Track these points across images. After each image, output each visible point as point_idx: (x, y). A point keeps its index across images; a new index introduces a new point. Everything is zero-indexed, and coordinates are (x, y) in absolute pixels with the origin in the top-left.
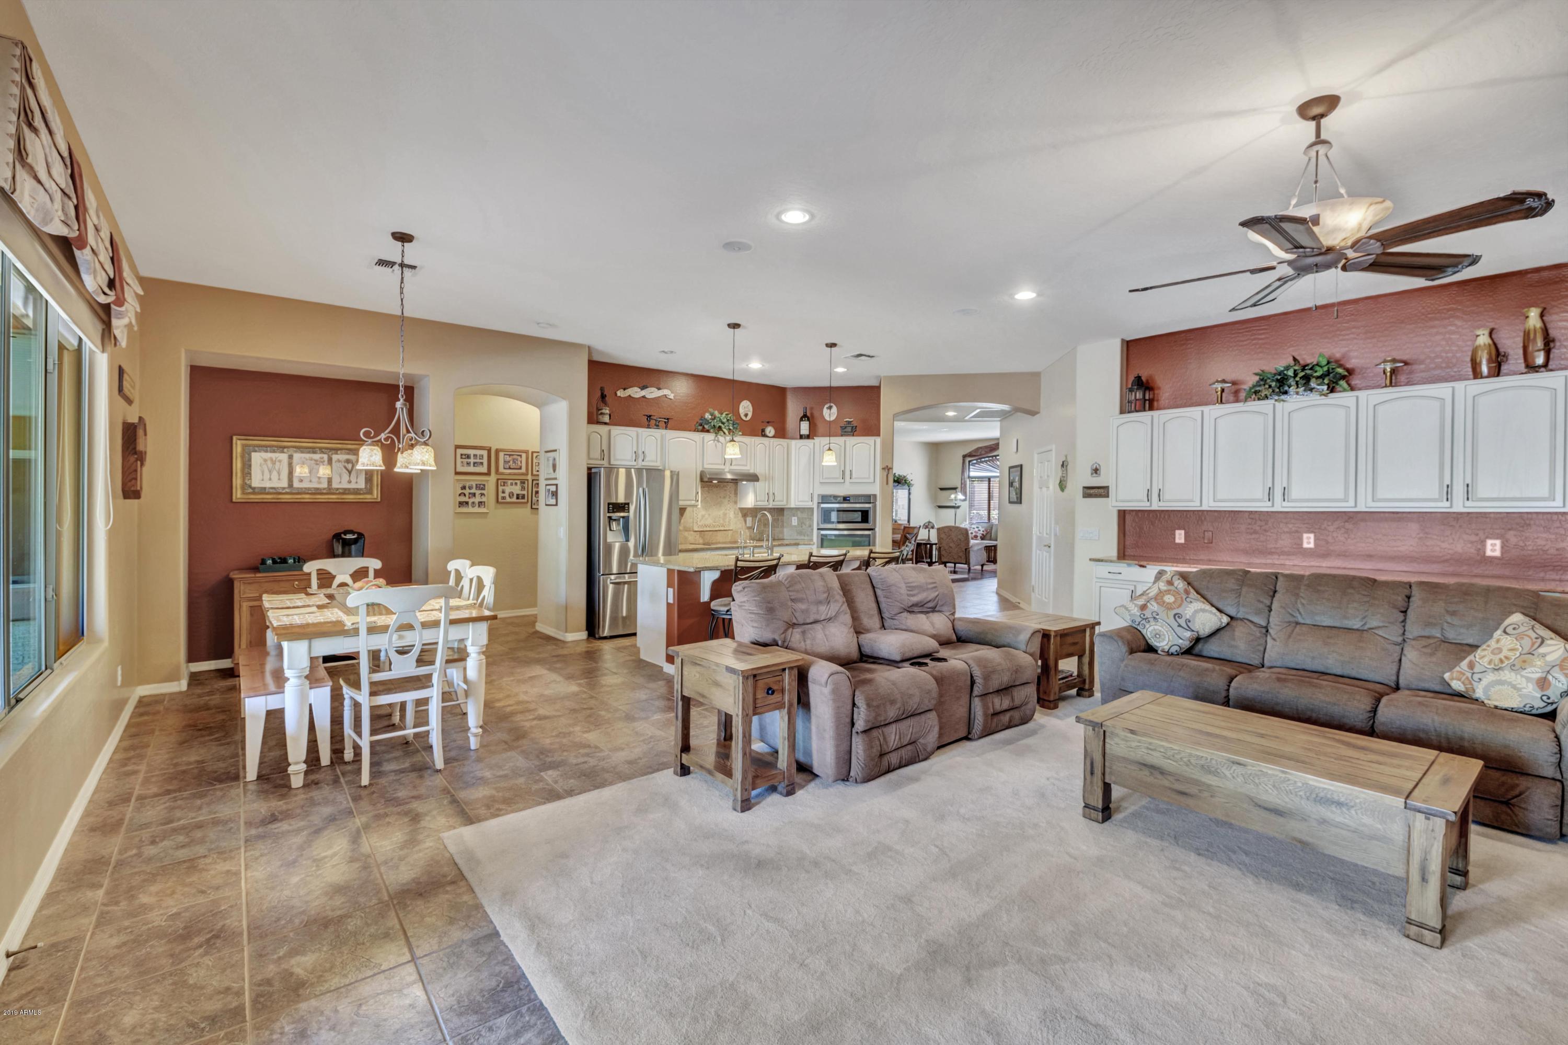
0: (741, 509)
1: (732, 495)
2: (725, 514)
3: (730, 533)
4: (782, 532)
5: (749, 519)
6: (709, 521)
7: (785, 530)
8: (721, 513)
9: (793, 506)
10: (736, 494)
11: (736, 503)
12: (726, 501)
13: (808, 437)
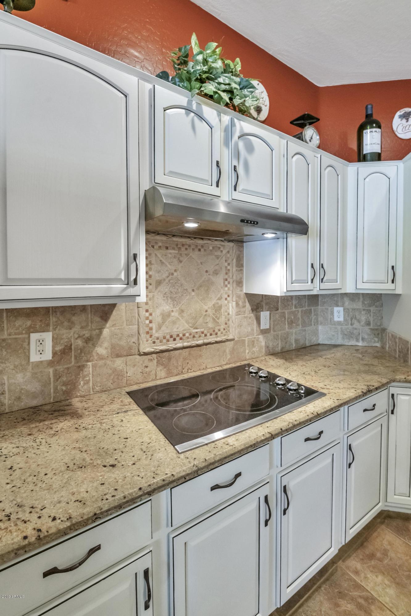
0: (250, 297)
1: (233, 269)
2: (218, 309)
3: (230, 345)
4: (316, 333)
5: (265, 315)
6: (182, 326)
7: (320, 328)
8: (209, 305)
9: (350, 289)
10: (240, 265)
11: (239, 283)
12: (219, 280)
13: (378, 157)
